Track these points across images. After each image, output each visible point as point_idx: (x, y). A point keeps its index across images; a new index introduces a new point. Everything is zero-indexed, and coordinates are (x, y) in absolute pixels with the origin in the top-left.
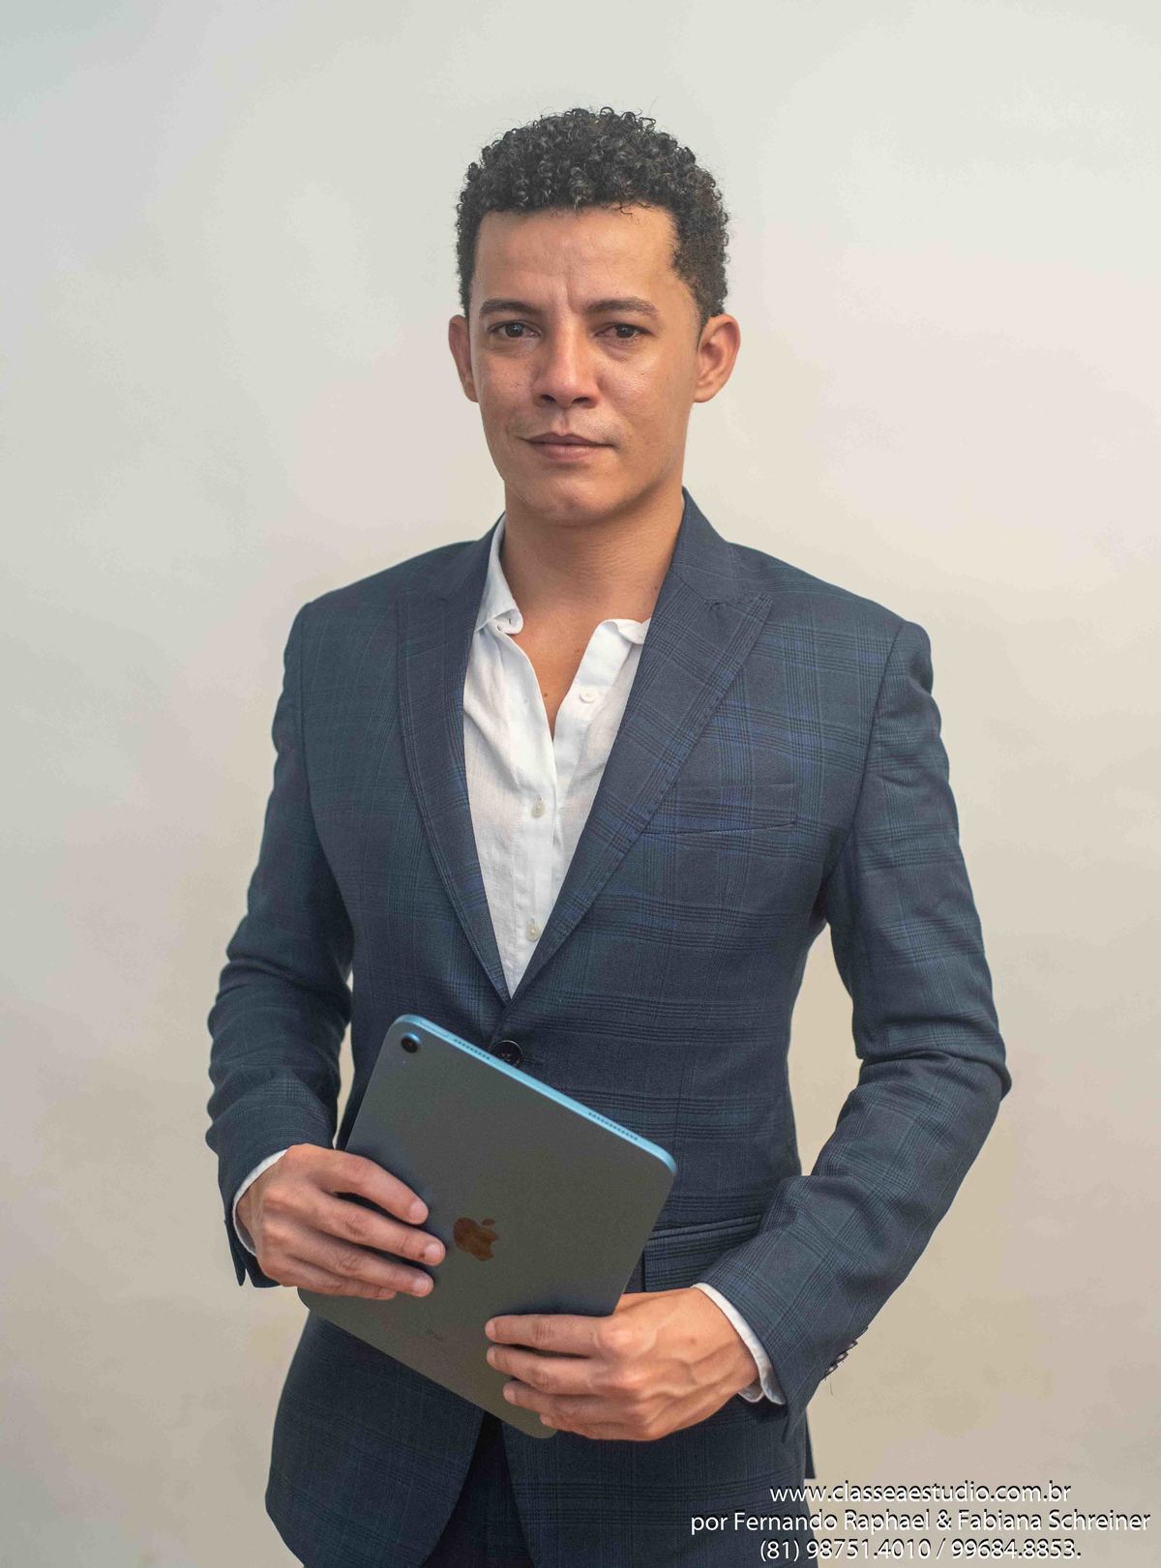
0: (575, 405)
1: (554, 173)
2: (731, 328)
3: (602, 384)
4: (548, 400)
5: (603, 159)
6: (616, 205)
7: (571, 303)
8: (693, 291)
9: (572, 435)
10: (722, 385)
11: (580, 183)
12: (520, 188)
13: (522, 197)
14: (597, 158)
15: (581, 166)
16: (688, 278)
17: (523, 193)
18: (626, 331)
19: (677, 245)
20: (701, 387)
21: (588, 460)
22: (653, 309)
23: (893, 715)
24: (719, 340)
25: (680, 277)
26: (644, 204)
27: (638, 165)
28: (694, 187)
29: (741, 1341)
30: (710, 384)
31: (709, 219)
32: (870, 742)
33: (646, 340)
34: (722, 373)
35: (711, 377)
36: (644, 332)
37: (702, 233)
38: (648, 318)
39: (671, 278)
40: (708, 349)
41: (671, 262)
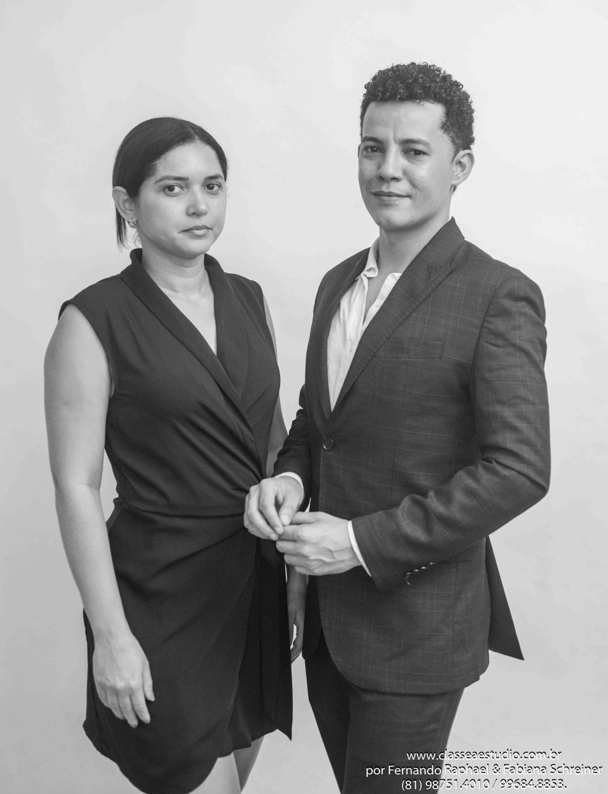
0: (392, 181)
1: (393, 86)
2: (470, 156)
3: (405, 173)
4: (382, 179)
5: (413, 82)
6: (418, 101)
7: (395, 139)
8: (451, 139)
9: (391, 192)
10: (465, 179)
11: (401, 91)
12: (379, 92)
13: (379, 95)
14: (410, 81)
15: (403, 84)
16: (449, 133)
17: (379, 94)
18: (418, 153)
19: (444, 119)
20: (455, 179)
21: (397, 202)
22: (429, 144)
23: (493, 316)
24: (465, 160)
25: (444, 133)
26: (432, 102)
27: (428, 85)
28: (455, 97)
29: (352, 548)
30: (459, 178)
31: (461, 110)
32: (482, 327)
33: (425, 157)
34: (465, 174)
35: (460, 175)
36: (424, 153)
37: (457, 115)
38: (425, 147)
39: (440, 132)
40: (460, 163)
41: (440, 126)
